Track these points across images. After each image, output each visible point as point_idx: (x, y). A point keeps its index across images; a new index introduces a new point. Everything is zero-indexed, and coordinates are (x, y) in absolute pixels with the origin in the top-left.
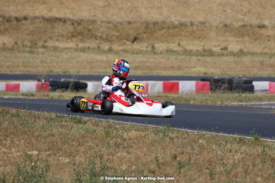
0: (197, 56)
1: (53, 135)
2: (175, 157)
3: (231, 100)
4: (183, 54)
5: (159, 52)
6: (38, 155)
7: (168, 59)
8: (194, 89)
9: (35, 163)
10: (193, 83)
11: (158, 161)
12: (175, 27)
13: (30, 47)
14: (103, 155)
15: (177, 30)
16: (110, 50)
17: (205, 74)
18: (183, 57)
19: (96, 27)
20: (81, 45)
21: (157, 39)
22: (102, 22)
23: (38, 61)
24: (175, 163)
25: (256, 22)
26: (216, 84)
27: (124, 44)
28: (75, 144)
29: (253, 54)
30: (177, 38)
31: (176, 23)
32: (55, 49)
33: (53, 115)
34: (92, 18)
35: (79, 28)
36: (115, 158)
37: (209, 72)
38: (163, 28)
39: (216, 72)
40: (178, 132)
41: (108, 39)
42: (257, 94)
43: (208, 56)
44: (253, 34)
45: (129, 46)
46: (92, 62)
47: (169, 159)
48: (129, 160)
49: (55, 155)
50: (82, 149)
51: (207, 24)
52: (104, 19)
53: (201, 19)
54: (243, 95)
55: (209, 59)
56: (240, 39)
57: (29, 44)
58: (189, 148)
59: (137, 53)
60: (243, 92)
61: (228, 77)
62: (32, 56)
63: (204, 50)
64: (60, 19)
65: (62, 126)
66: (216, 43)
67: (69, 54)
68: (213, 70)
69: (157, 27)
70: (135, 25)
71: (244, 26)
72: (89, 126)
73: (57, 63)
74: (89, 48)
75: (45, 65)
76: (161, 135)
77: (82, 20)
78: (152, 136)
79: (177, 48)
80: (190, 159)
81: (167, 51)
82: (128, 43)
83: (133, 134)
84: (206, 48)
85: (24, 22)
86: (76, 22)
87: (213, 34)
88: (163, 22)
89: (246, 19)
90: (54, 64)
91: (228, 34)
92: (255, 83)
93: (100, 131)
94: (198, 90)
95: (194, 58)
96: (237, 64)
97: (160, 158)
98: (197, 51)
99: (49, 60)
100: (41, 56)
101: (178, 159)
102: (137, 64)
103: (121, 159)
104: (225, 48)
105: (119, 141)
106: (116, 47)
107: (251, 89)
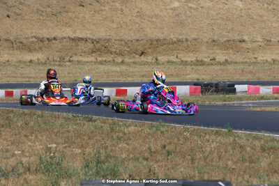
0: (191, 65)
1: (69, 131)
2: (164, 147)
3: (217, 100)
4: (180, 64)
5: (161, 63)
6: (56, 147)
7: (169, 68)
8: (188, 92)
9: (54, 154)
10: (188, 87)
11: (150, 150)
12: (173, 43)
13: (59, 61)
14: (107, 146)
15: (175, 45)
16: (123, 62)
17: (198, 80)
18: (180, 67)
19: (111, 44)
20: (99, 59)
21: (160, 53)
22: (115, 40)
23: (66, 73)
24: (164, 151)
25: (238, 38)
26: (206, 87)
27: (134, 57)
28: (86, 138)
29: (236, 63)
30: (175, 52)
31: (175, 40)
32: (79, 62)
33: (70, 115)
34: (108, 37)
35: (97, 46)
36: (117, 148)
37: (201, 78)
38: (164, 44)
39: (206, 78)
40: (168, 126)
41: (121, 54)
42: (238, 94)
43: (200, 65)
44: (236, 47)
45: (138, 59)
46: (108, 72)
47: (159, 148)
48: (128, 151)
49: (70, 147)
50: (91, 142)
51: (199, 40)
52: (118, 38)
53: (194, 36)
54: (227, 96)
55: (200, 68)
56: (225, 52)
57: (58, 60)
58: (176, 139)
59: (144, 64)
60: (227, 94)
61: (215, 82)
62: (61, 68)
63: (197, 61)
64: (82, 39)
65: (76, 124)
66: (206, 55)
67: (90, 67)
68: (204, 77)
69: (160, 43)
70: (142, 42)
71: (228, 41)
72: (98, 123)
73: (80, 74)
74: (105, 61)
75: (71, 75)
76: (154, 129)
77: (100, 39)
78: (147, 130)
79: (175, 60)
80: (176, 148)
81: (168, 62)
82: (137, 56)
83: (132, 129)
84: (198, 59)
85: (54, 42)
86: (95, 40)
87: (204, 48)
88: (165, 39)
89: (230, 35)
90: (78, 75)
91: (215, 47)
92: (236, 86)
93: (106, 127)
94: (191, 93)
95: (189, 67)
96: (223, 71)
97: (153, 148)
98: (192, 61)
99: (74, 71)
100: (68, 68)
101: (167, 148)
102: (144, 73)
103: (121, 149)
104: (214, 59)
105: (121, 135)
106: (127, 60)
107: (234, 91)
